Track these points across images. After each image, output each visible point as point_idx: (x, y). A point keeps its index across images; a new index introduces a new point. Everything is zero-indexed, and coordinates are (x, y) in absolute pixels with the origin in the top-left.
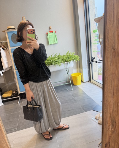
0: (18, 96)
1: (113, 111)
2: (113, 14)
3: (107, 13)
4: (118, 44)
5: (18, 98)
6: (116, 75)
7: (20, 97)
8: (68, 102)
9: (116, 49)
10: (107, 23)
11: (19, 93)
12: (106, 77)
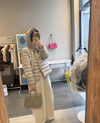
0: (20, 87)
1: (94, 108)
2: (96, 35)
3: (91, 34)
4: (99, 56)
5: (20, 88)
6: (97, 79)
7: (21, 87)
8: (61, 97)
9: (98, 60)
10: (91, 40)
11: (21, 84)
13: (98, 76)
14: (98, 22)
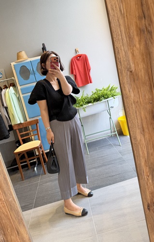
2: (120, 31)
4: (135, 64)
5: (35, 162)
6: (140, 103)
8: (112, 164)
9: (133, 71)
11: (37, 153)
12: (127, 107)
13: (141, 97)
14: (121, 11)
